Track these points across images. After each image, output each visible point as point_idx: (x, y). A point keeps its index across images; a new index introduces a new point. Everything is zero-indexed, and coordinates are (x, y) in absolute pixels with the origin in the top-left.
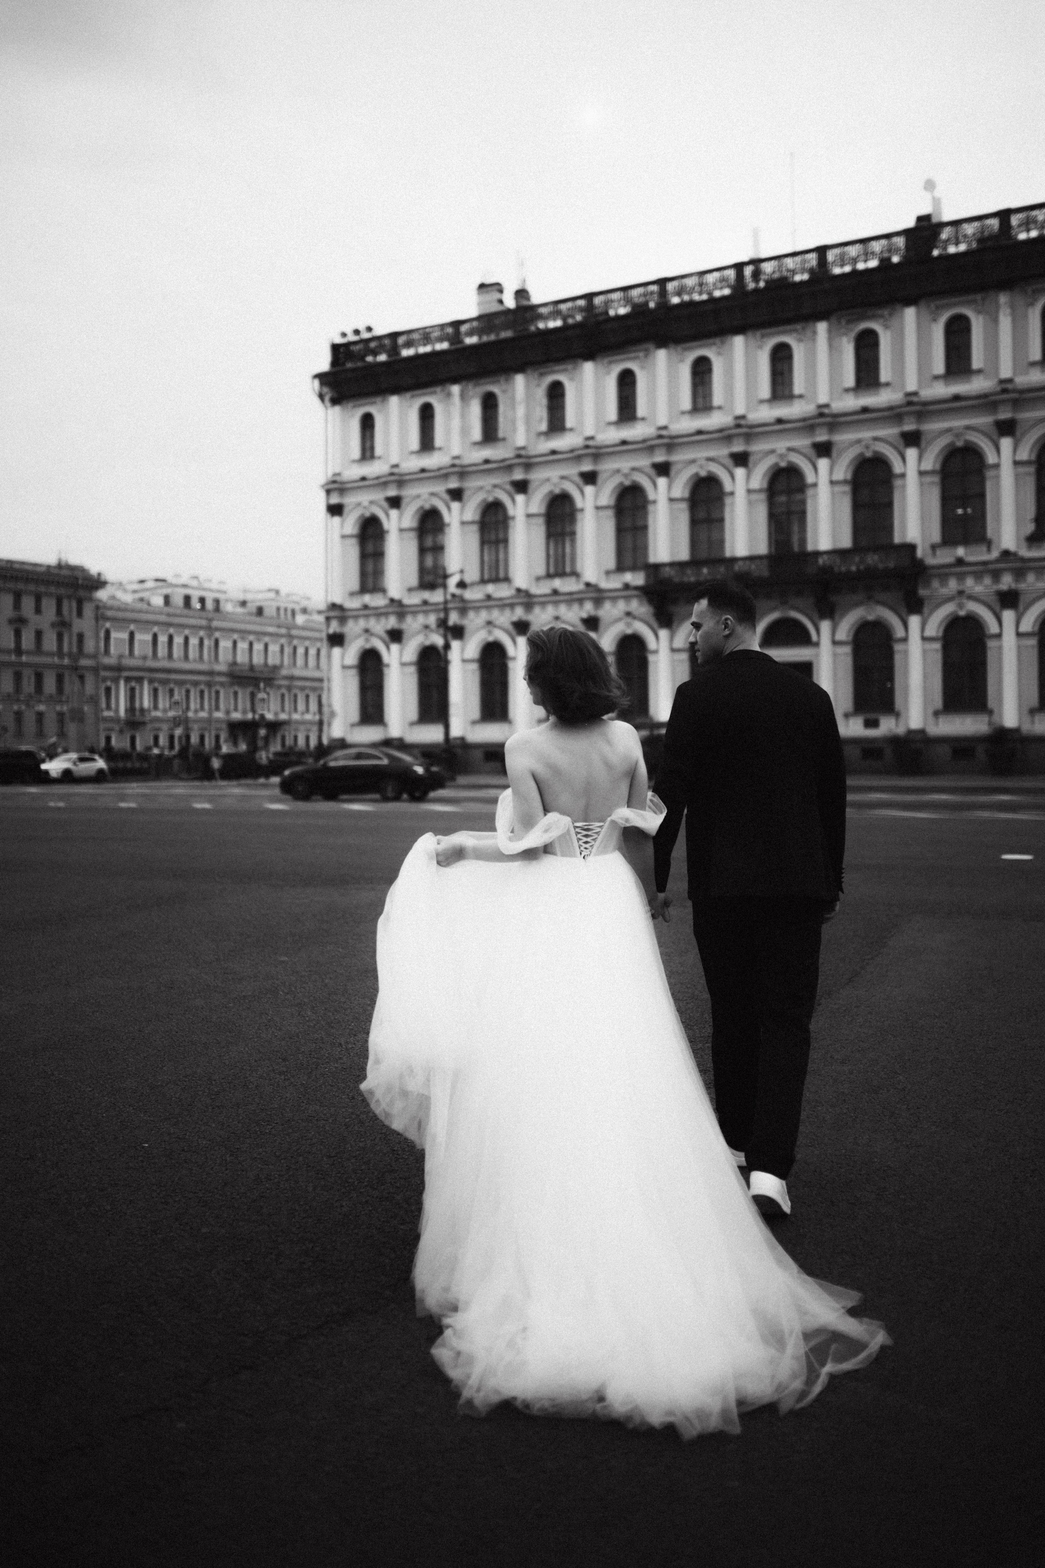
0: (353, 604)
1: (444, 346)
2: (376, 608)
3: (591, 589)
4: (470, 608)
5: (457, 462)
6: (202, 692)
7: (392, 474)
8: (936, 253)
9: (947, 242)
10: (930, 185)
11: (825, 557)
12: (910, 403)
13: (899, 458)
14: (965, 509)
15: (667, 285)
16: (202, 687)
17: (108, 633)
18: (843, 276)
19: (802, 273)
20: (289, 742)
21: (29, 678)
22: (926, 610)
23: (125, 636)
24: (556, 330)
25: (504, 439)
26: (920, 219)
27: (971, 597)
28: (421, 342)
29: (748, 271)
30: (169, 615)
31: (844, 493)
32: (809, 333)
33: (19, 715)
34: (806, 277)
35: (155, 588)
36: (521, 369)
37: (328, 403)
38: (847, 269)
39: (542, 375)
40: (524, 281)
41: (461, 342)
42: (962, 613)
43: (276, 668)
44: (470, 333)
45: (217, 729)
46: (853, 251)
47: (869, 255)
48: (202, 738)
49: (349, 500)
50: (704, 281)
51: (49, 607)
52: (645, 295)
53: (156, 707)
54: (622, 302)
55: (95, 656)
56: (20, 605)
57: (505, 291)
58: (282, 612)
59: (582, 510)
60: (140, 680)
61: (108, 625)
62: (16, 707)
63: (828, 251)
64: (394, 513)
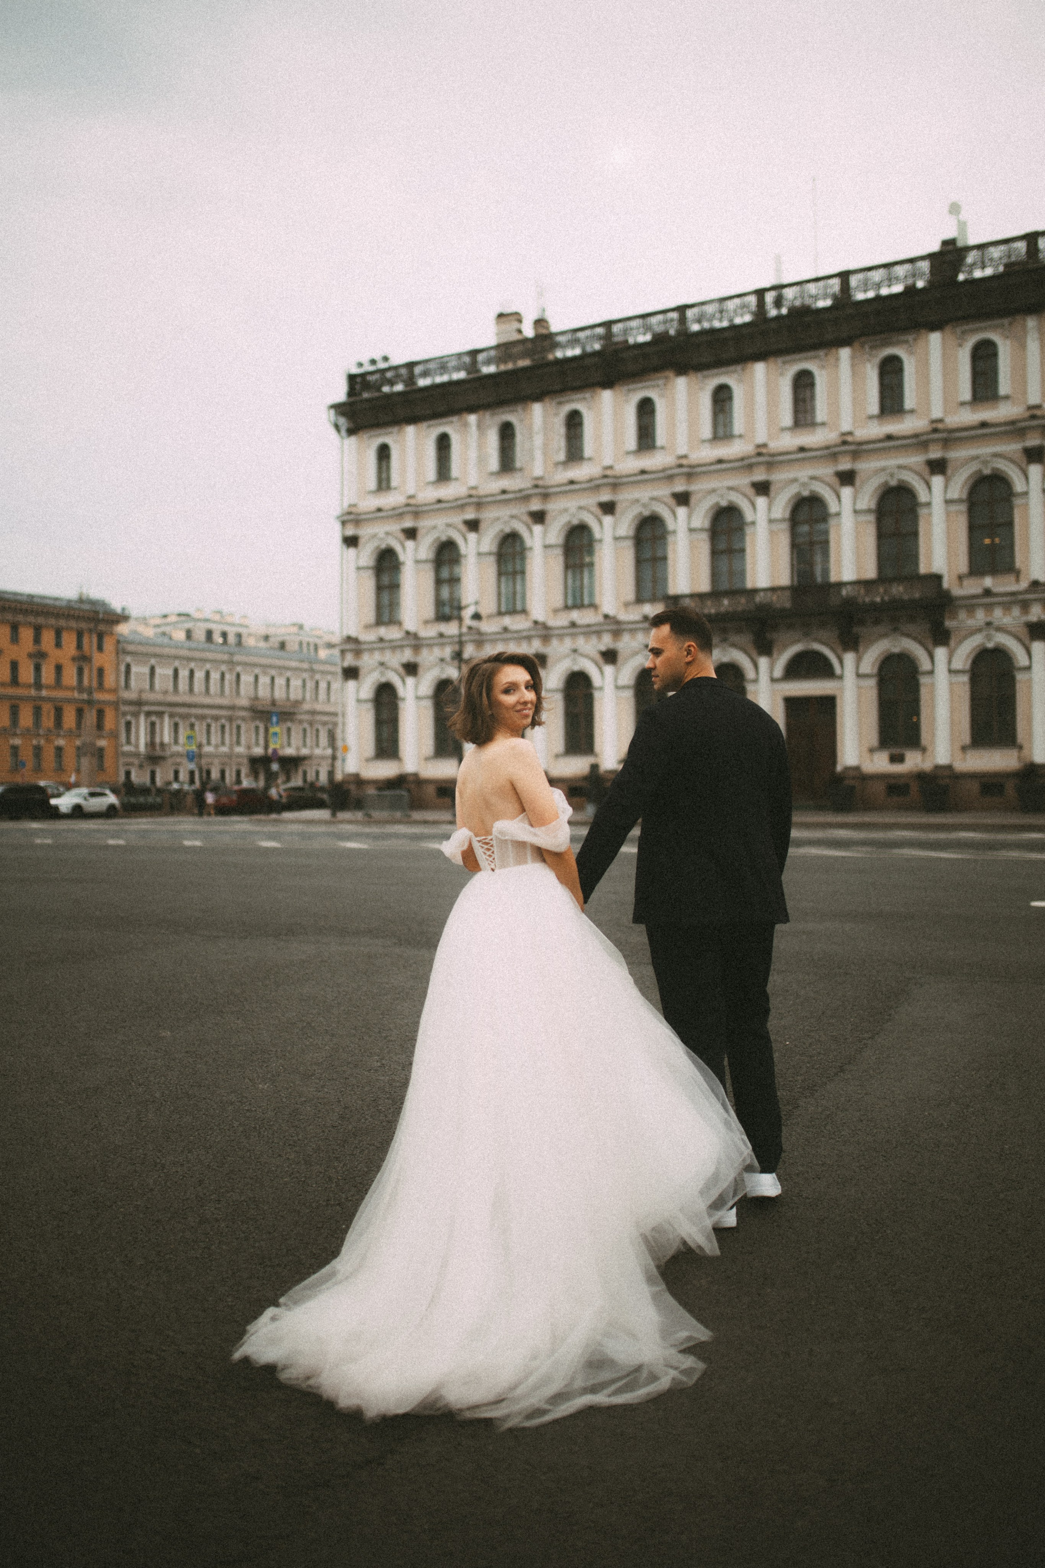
0: (369, 637)
1: (461, 375)
2: (391, 641)
3: (608, 621)
4: (487, 641)
5: (474, 492)
6: (223, 727)
7: (408, 505)
8: (961, 277)
9: (973, 265)
10: (955, 209)
11: (849, 588)
12: (935, 430)
13: (924, 486)
14: (992, 537)
15: (687, 312)
16: (223, 721)
17: (128, 667)
18: (867, 301)
19: (825, 299)
20: (311, 777)
21: (48, 714)
22: (952, 643)
23: (146, 670)
24: (574, 359)
25: (521, 470)
26: (945, 243)
27: (999, 629)
28: (438, 372)
29: (770, 297)
30: (190, 649)
31: (870, 522)
32: (832, 360)
33: (38, 751)
34: (828, 303)
35: (176, 622)
36: (538, 398)
37: (344, 433)
38: (871, 294)
39: (560, 403)
40: (544, 310)
41: (478, 371)
42: (990, 645)
43: (297, 703)
44: (488, 362)
45: (239, 764)
46: (877, 276)
47: (893, 280)
48: (223, 773)
49: (364, 532)
50: (725, 308)
51: (69, 640)
52: (665, 322)
53: (176, 742)
54: (641, 329)
55: (115, 691)
56: (39, 639)
57: (524, 321)
58: (305, 645)
59: (600, 541)
60: (160, 714)
61: (128, 659)
62: (35, 742)
63: (851, 276)
64: (410, 544)
